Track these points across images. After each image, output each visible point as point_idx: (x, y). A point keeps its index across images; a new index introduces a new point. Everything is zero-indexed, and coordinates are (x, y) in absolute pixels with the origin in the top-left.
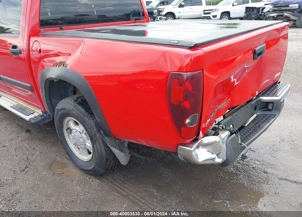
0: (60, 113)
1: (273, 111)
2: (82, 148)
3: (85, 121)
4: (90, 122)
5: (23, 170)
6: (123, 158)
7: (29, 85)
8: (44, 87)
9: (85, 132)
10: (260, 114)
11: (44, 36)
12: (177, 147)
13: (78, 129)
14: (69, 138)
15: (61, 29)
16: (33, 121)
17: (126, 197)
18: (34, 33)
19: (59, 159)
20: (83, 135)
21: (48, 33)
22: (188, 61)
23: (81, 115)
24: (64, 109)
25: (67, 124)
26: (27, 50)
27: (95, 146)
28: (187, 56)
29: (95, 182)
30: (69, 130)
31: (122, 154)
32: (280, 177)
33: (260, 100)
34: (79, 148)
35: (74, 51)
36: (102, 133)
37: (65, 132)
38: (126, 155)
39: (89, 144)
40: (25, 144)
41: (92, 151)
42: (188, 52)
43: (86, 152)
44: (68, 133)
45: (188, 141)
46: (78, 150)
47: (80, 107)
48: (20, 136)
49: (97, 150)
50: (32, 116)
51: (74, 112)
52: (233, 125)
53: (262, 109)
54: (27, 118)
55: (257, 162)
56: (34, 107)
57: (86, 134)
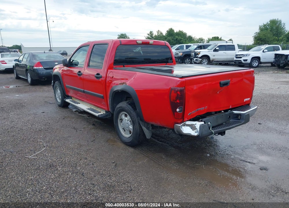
0: (118, 109)
1: (240, 120)
2: (127, 130)
3: (131, 113)
4: (134, 113)
5: (93, 141)
6: (148, 134)
7: (102, 95)
8: (111, 96)
9: (130, 120)
10: (232, 121)
11: (115, 69)
12: (174, 125)
13: (127, 119)
14: (120, 125)
15: (124, 67)
16: (100, 116)
17: (147, 157)
18: (110, 68)
19: (112, 138)
20: (129, 122)
21: (118, 68)
22: (179, 83)
23: (130, 110)
24: (121, 107)
25: (121, 117)
26: (105, 77)
27: (134, 127)
28: (179, 81)
29: (131, 150)
30: (121, 120)
31: (148, 131)
32: (241, 159)
33: (233, 112)
34: (125, 130)
35: (131, 77)
36: (139, 118)
37: (119, 121)
38: (150, 132)
39: (131, 127)
40: (93, 131)
41: (132, 131)
42: (178, 79)
43: (128, 132)
44: (120, 122)
45: (179, 122)
46: (124, 132)
47: (129, 106)
48: (89, 126)
49: (135, 129)
50: (100, 114)
51: (126, 108)
52: (210, 123)
53: (234, 118)
54: (97, 115)
55: (231, 152)
56: (101, 109)
57: (130, 121)
